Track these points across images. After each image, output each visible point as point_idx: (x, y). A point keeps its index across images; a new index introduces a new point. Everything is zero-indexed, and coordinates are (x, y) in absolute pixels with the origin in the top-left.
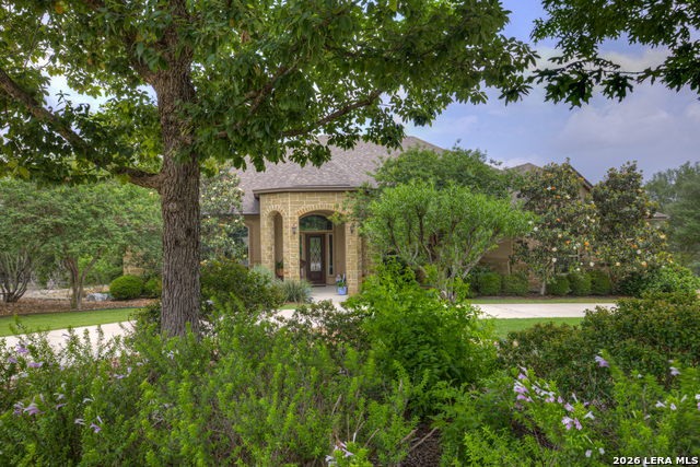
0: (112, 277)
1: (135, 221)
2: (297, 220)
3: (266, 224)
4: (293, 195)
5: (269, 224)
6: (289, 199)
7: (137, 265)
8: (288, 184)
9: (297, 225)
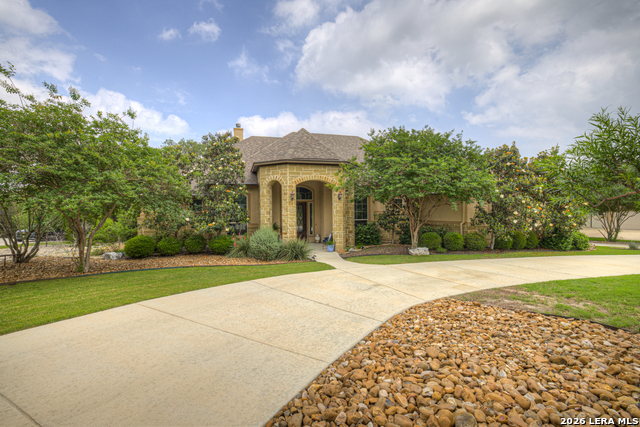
0: (128, 237)
1: (146, 178)
2: (294, 189)
3: (265, 192)
4: (292, 166)
5: (268, 192)
6: (288, 170)
7: (150, 227)
8: (287, 157)
9: (295, 192)
